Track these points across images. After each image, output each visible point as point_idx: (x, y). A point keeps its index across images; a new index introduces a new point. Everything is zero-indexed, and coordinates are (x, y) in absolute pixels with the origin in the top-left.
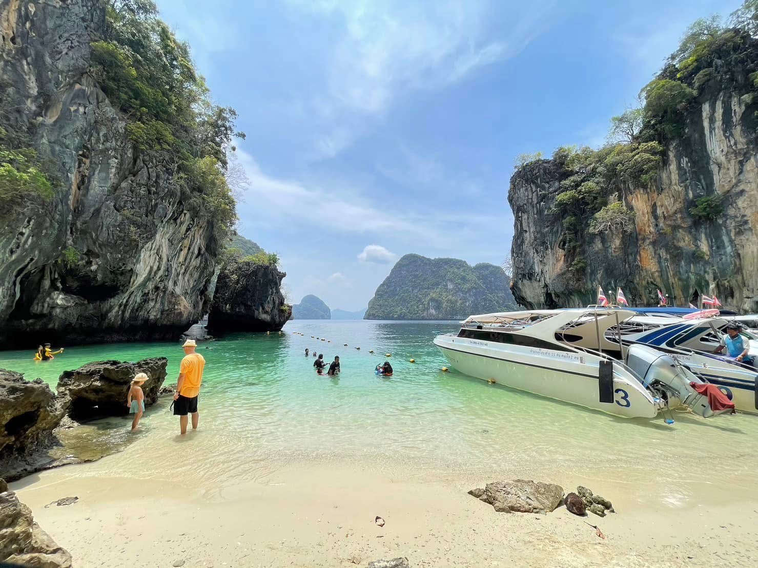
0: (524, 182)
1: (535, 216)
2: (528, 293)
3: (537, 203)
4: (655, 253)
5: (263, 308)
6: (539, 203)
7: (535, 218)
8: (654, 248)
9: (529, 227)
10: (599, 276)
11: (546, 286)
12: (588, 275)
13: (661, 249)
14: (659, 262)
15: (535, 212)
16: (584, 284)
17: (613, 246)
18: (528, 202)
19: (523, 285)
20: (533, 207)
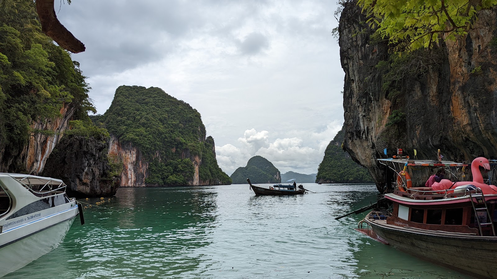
0: (346, 23)
1: (361, 62)
2: (359, 154)
3: (362, 46)
4: (464, 100)
5: (81, 180)
6: (363, 45)
7: (360, 64)
8: (463, 93)
9: (354, 75)
10: (417, 132)
11: (373, 146)
12: (408, 130)
13: (469, 95)
14: (469, 112)
15: (360, 56)
16: (405, 143)
17: (431, 94)
18: (352, 46)
19: (354, 145)
20: (358, 51)
